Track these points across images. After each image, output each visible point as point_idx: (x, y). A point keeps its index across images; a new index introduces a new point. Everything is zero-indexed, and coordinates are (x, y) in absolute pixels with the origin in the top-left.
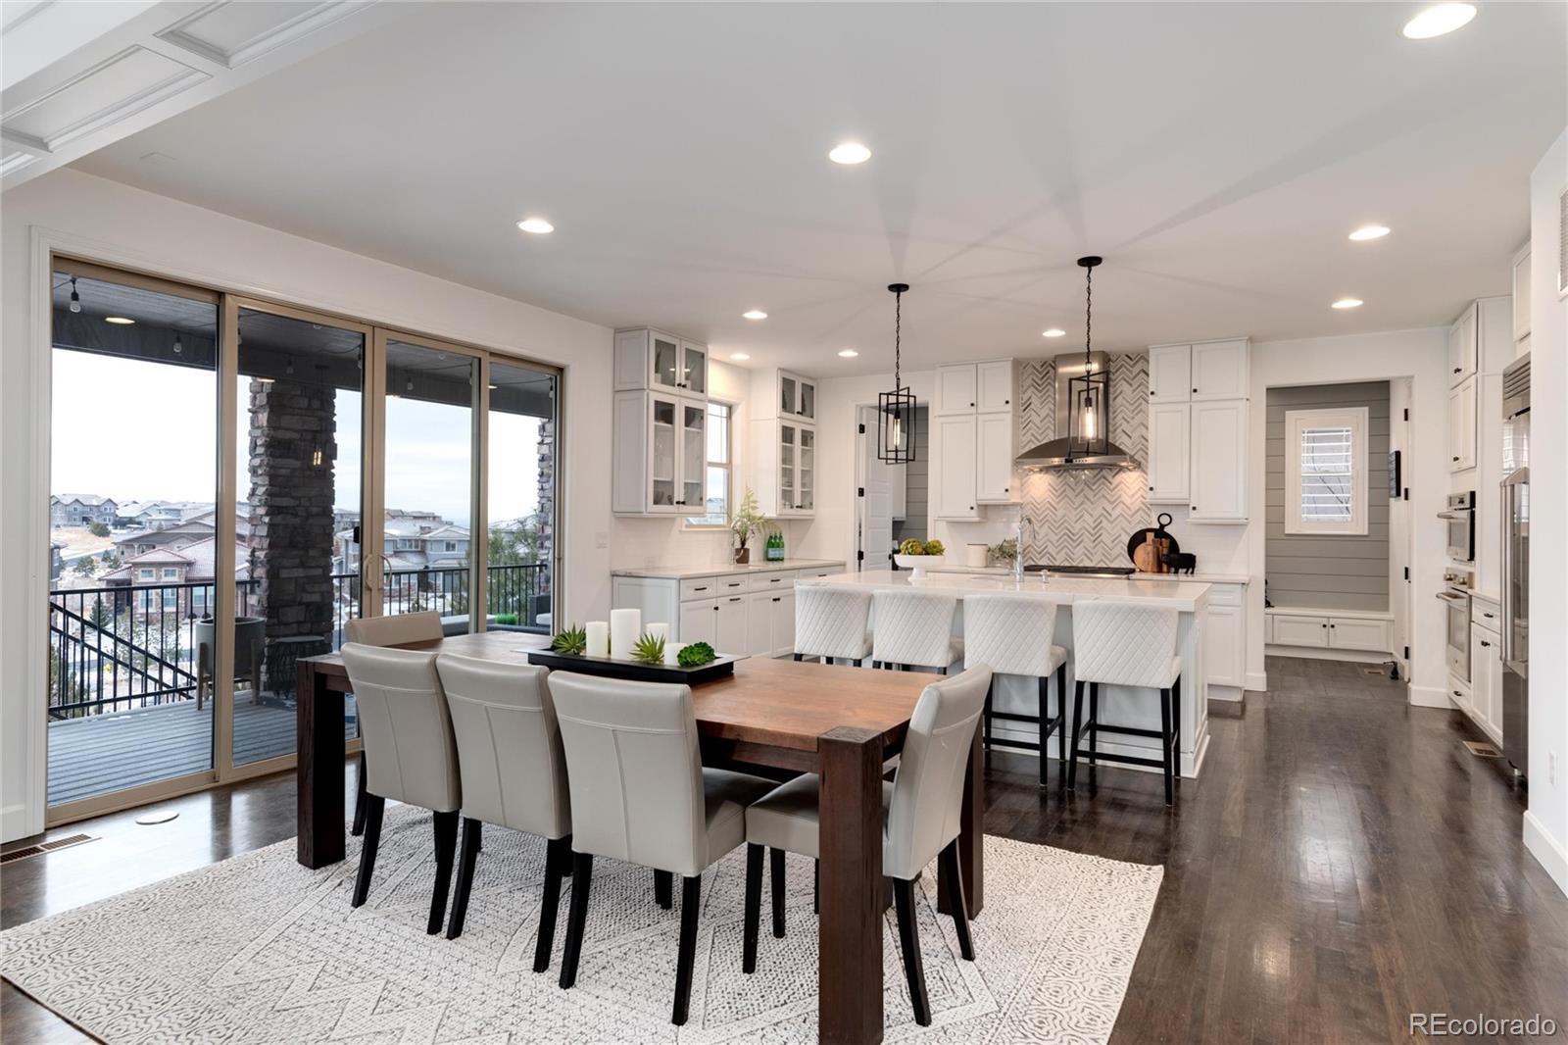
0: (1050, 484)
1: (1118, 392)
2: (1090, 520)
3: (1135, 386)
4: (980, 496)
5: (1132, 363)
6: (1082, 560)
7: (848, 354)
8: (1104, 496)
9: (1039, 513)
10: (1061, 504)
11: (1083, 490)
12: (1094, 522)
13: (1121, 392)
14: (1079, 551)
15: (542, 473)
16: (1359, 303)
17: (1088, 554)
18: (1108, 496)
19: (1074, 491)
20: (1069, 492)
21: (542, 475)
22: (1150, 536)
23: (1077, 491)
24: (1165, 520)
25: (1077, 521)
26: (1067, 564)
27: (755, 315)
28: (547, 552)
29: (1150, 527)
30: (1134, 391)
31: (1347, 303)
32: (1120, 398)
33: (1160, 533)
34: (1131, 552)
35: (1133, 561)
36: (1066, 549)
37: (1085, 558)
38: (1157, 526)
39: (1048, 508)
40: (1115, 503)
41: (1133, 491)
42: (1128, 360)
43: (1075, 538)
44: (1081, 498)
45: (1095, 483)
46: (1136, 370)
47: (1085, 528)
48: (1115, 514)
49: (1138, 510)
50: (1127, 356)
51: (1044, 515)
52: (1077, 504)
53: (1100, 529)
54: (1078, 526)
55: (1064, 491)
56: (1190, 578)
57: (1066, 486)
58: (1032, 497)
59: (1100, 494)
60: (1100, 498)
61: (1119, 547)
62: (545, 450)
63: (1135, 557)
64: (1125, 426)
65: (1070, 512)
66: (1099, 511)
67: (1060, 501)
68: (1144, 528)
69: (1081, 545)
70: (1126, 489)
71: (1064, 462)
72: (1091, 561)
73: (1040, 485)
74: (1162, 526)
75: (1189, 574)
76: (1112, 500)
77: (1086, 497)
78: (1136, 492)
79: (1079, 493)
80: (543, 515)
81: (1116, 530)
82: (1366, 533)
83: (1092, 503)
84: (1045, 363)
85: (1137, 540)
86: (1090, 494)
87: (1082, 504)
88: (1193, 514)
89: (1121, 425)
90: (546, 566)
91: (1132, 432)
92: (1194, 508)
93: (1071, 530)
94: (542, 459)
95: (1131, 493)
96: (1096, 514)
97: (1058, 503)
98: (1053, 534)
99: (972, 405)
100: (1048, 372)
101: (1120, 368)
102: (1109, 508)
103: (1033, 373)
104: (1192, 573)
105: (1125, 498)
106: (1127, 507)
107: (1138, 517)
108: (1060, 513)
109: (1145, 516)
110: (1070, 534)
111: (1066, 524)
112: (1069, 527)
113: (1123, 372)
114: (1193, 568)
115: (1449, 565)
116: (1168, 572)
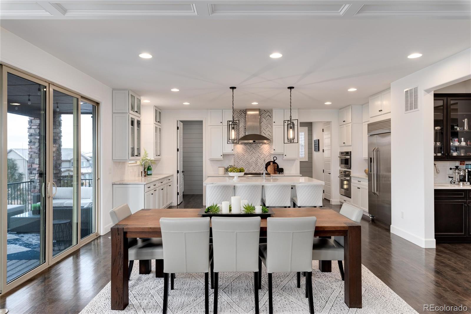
0: (242, 148)
1: (262, 121)
2: (254, 159)
3: (266, 120)
4: (224, 152)
5: (266, 113)
6: (252, 171)
7: (186, 103)
8: (258, 152)
9: (239, 157)
10: (246, 154)
11: (252, 150)
12: (256, 159)
13: (263, 121)
14: (252, 168)
15: (31, 141)
16: (331, 103)
17: (254, 169)
18: (260, 152)
19: (250, 150)
20: (248, 150)
21: (30, 142)
22: (272, 163)
23: (251, 150)
24: (275, 159)
25: (250, 159)
26: (248, 172)
27: (175, 90)
28: (34, 175)
29: (271, 161)
30: (266, 121)
31: (328, 103)
32: (262, 123)
33: (274, 162)
34: (266, 168)
35: (267, 171)
36: (247, 168)
37: (253, 170)
38: (273, 160)
39: (242, 155)
40: (261, 154)
41: (266, 150)
42: (265, 112)
43: (250, 164)
44: (252, 152)
45: (256, 148)
46: (267, 115)
47: (253, 161)
48: (261, 157)
49: (268, 156)
50: (264, 111)
51: (241, 157)
52: (251, 154)
53: (257, 161)
54: (251, 161)
55: (247, 150)
56: (282, 175)
57: (247, 149)
58: (237, 152)
59: (257, 151)
60: (257, 152)
61: (263, 167)
62: (32, 131)
63: (267, 170)
64: (264, 131)
65: (249, 157)
66: (257, 156)
67: (246, 153)
68: (269, 161)
69: (252, 166)
70: (264, 149)
71: (253, 142)
72: (255, 171)
73: (240, 148)
74: (274, 160)
75: (282, 174)
76: (261, 153)
77: (253, 152)
78: (267, 151)
79: (251, 151)
80: (31, 159)
81: (261, 162)
82: (307, 160)
83: (255, 154)
84: (241, 110)
85: (268, 164)
86: (254, 151)
87: (252, 154)
88: (285, 157)
89: (263, 131)
90: (33, 181)
91: (266, 133)
92: (285, 155)
93: (249, 162)
94: (31, 135)
95: (266, 151)
96: (256, 157)
97: (245, 154)
98: (244, 163)
99: (221, 122)
100: (242, 113)
101: (262, 114)
102: (260, 155)
103: (237, 113)
104: (283, 173)
105: (264, 152)
106: (265, 155)
107: (267, 158)
108: (246, 157)
109: (270, 158)
110: (249, 163)
111: (247, 160)
112: (248, 161)
113: (263, 115)
114: (283, 172)
115: (340, 169)
116: (277, 173)
